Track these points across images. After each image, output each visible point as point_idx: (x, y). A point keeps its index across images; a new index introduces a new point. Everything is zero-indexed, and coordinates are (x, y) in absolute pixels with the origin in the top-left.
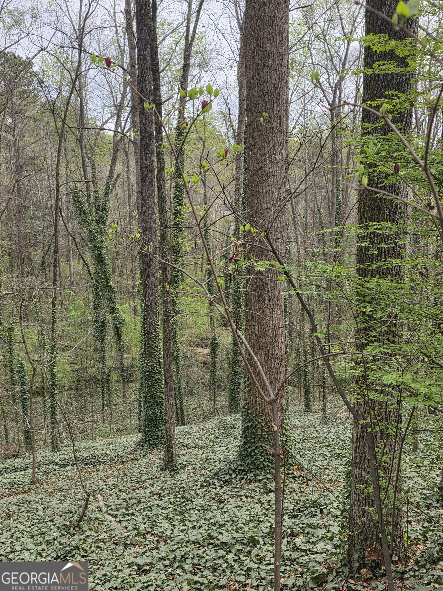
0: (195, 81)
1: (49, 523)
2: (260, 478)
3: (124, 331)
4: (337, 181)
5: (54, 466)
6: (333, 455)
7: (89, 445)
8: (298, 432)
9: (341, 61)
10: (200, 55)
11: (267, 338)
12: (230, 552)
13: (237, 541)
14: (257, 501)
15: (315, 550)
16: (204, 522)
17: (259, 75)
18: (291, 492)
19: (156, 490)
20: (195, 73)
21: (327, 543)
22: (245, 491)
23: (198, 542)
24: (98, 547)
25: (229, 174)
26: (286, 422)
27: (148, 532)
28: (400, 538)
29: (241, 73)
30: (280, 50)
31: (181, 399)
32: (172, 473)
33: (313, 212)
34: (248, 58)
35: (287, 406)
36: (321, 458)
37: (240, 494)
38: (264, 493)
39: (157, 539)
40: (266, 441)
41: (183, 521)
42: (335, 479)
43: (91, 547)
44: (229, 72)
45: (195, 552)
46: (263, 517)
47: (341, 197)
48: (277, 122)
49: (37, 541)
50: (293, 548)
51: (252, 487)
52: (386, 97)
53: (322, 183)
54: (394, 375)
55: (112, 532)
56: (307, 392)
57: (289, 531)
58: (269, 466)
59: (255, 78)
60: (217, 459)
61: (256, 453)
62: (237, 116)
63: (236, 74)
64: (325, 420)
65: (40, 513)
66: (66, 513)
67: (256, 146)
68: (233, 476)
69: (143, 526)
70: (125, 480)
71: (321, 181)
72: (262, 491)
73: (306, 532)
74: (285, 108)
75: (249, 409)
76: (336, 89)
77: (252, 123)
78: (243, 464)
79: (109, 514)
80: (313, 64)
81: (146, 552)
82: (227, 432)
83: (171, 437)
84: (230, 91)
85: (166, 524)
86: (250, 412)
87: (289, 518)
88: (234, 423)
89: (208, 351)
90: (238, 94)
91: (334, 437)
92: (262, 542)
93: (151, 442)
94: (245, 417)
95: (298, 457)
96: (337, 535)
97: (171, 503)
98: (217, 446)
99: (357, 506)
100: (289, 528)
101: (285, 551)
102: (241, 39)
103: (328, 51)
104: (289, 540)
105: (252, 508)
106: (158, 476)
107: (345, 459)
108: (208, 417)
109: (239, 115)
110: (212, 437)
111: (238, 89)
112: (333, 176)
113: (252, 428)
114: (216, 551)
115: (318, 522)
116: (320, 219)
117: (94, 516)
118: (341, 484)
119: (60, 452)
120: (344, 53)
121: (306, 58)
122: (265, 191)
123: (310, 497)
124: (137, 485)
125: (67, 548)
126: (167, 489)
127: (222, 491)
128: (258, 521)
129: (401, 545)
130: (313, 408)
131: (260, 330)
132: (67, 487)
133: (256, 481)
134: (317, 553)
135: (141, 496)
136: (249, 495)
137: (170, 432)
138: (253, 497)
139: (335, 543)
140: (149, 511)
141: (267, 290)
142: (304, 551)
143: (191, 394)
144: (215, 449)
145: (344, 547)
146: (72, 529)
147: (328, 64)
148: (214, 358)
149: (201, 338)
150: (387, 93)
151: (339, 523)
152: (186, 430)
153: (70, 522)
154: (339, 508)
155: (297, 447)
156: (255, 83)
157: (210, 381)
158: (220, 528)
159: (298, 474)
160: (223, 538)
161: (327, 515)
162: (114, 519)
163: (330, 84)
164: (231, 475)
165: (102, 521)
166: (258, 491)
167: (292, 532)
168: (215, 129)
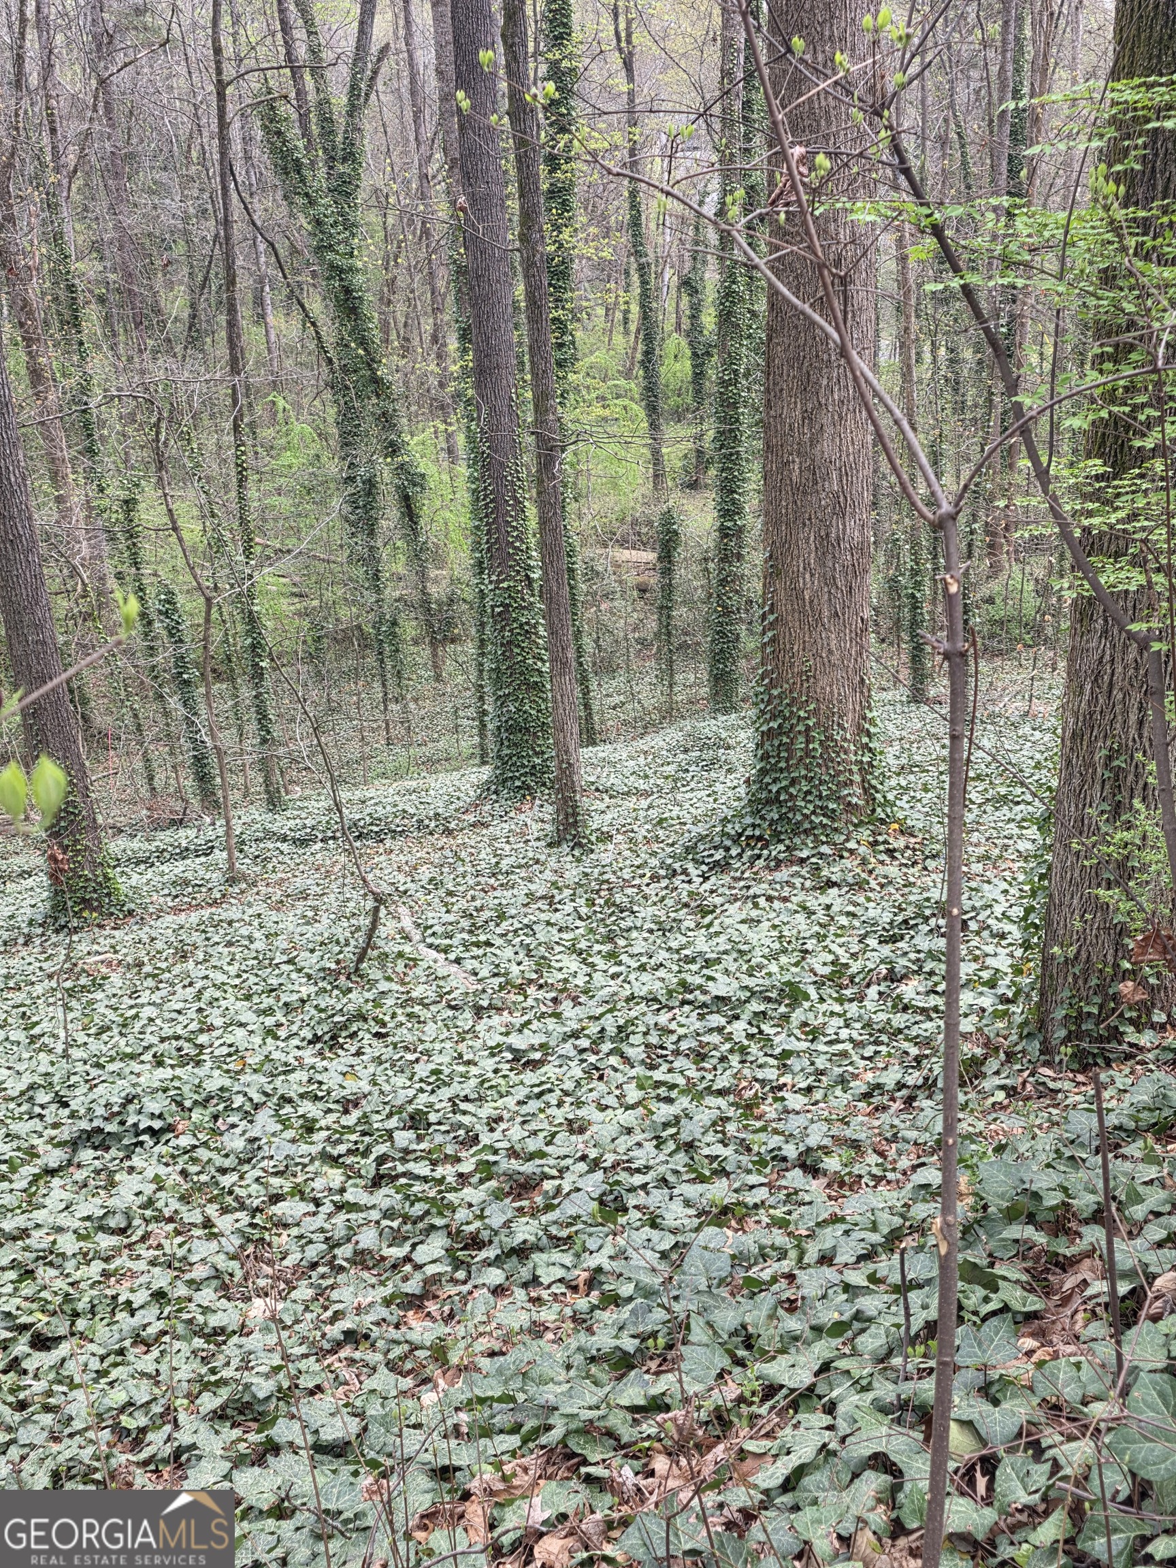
1: (285, 968)
2: (804, 854)
3: (427, 507)
4: (1017, 39)
5: (279, 844)
6: (988, 800)
7: (358, 794)
8: (893, 750)
11: (823, 495)
12: (737, 1017)
13: (753, 993)
14: (796, 908)
16: (667, 955)
18: (882, 886)
19: (540, 888)
21: (981, 993)
22: (765, 886)
23: (655, 1000)
24: (410, 1015)
26: (869, 715)
27: (531, 981)
31: (584, 680)
32: (577, 853)
33: (944, 142)
37: (751, 892)
38: (814, 888)
39: (553, 994)
40: (819, 765)
41: (612, 956)
42: (995, 852)
43: (394, 1016)
45: (651, 1019)
46: (814, 941)
49: (262, 1006)
50: (894, 1006)
51: (783, 874)
55: (441, 983)
57: (883, 970)
58: (824, 826)
60: (688, 819)
65: (259, 945)
66: (322, 944)
68: (734, 852)
69: (515, 970)
70: (461, 869)
72: (808, 884)
73: (926, 969)
75: (772, 685)
78: (758, 822)
79: (430, 946)
81: (529, 1022)
82: (708, 755)
83: (570, 765)
85: (572, 964)
86: (775, 692)
87: (880, 942)
88: (724, 735)
89: (650, 556)
92: (814, 995)
93: (518, 783)
94: (762, 706)
96: (1005, 974)
97: (580, 918)
98: (684, 789)
99: (1068, 897)
100: (882, 962)
101: (875, 1013)
104: (882, 989)
105: (784, 924)
106: (543, 858)
107: (1022, 806)
108: (655, 726)
110: (671, 769)
112: (1005, 25)
113: (780, 734)
114: (701, 1017)
116: (964, 163)
117: (392, 948)
118: (1011, 864)
119: (288, 813)
123: (933, 894)
124: (492, 881)
125: (337, 1019)
126: (567, 887)
127: (707, 886)
128: (802, 951)
130: (932, 692)
131: (806, 474)
132: (318, 890)
133: (792, 863)
135: (504, 902)
136: (776, 894)
137: (566, 752)
138: (785, 900)
139: (1000, 991)
140: (526, 935)
142: (923, 1011)
143: (607, 668)
144: (679, 797)
145: (1028, 996)
146: (343, 978)
148: (667, 572)
149: (629, 521)
151: (1011, 948)
152: (601, 755)
153: (338, 962)
157: (657, 635)
158: (706, 968)
159: (900, 843)
160: (718, 989)
161: (978, 933)
162: (443, 955)
164: (727, 849)
165: (414, 960)
166: (798, 885)
167: (891, 971)
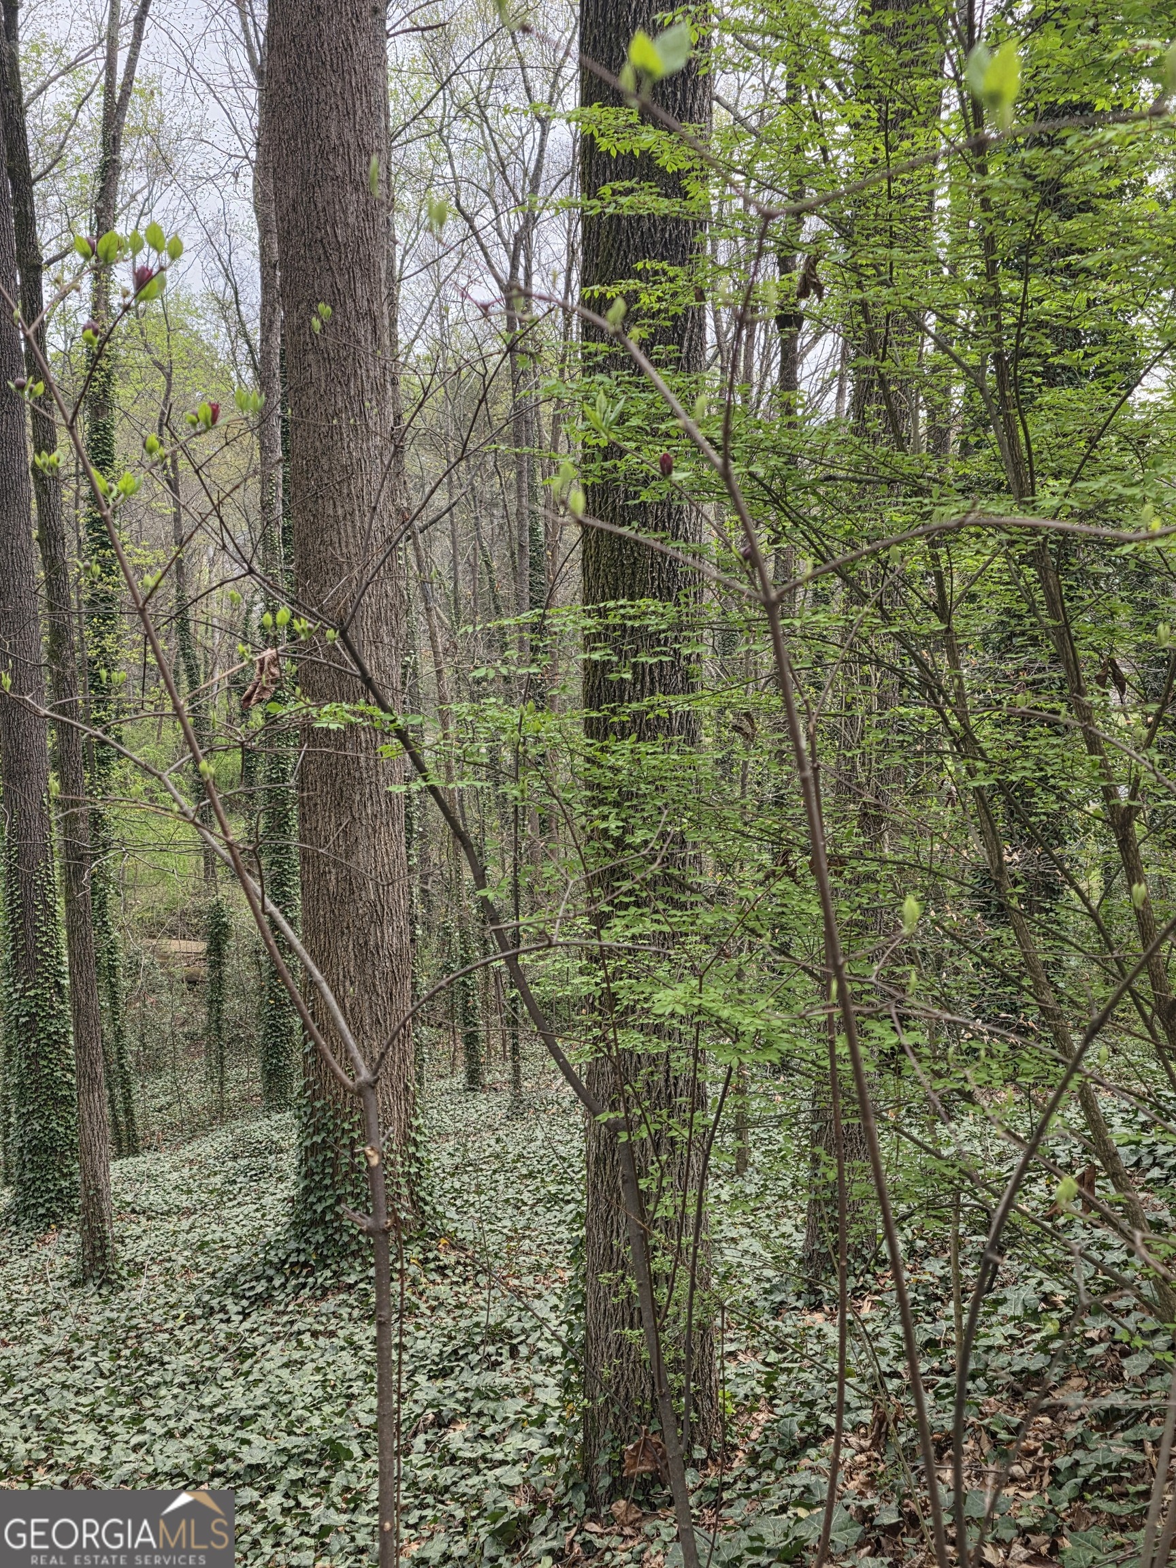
0: (136, 208)
2: (351, 1280)
4: (530, 487)
6: (540, 1201)
8: (449, 1146)
9: (526, 174)
10: (147, 140)
11: (360, 904)
12: (272, 1489)
13: (291, 1457)
14: (342, 1343)
15: (499, 1456)
16: (198, 1416)
17: (311, 200)
18: (433, 1309)
19: (57, 1341)
20: (137, 187)
21: (530, 1434)
22: (310, 1320)
23: (181, 1475)
25: (242, 462)
26: (415, 1123)
27: (39, 1462)
28: (711, 1399)
29: (264, 194)
30: (366, 138)
31: (126, 1083)
32: (104, 1291)
33: (473, 567)
34: (281, 156)
35: (419, 1080)
36: (510, 1211)
37: (295, 1328)
38: (362, 1318)
39: (64, 1478)
41: (137, 1420)
42: (546, 1261)
44: (230, 189)
46: (360, 1383)
47: (541, 529)
48: (363, 330)
50: (440, 1459)
51: (328, 1306)
52: (638, 275)
53: (492, 493)
54: (680, 990)
56: (471, 1040)
57: (430, 1414)
59: (300, 209)
60: (231, 1241)
61: (337, 1214)
62: (257, 308)
63: (250, 195)
64: (518, 1109)
67: (311, 392)
68: (277, 1283)
69: (21, 1448)
71: (490, 488)
72: (356, 1313)
73: (475, 1410)
74: (385, 291)
75: (314, 1097)
76: (516, 250)
77: (299, 328)
78: (303, 1246)
80: (456, 180)
82: (257, 1163)
83: (98, 1191)
84: (237, 239)
85: (88, 1435)
86: (318, 1104)
87: (430, 1378)
88: (276, 1137)
89: (200, 946)
90: (257, 248)
91: (542, 1152)
92: (357, 1452)
93: (41, 1211)
94: (305, 1120)
95: (451, 1213)
96: (555, 1409)
97: (102, 1375)
98: (230, 1204)
99: (603, 1330)
100: (430, 1405)
101: (421, 1468)
102: (260, 100)
103: (492, 147)
104: (429, 1437)
105: (329, 1364)
106: (63, 1302)
107: (572, 1206)
108: (204, 1128)
109: (263, 306)
110: (218, 1180)
111: (256, 235)
112: (520, 473)
113: (324, 1149)
114: (233, 1492)
115: (505, 1380)
116: (492, 587)
118: (561, 1273)
120: (534, 157)
121: (436, 162)
122: (340, 512)
123: (482, 1317)
124: (3, 1334)
126: (89, 1338)
127: (247, 1325)
128: (347, 1396)
129: (714, 1418)
130: (488, 1079)
131: (343, 885)
133: (339, 1290)
134: (503, 1463)
135: (14, 1362)
136: (322, 1328)
137: (94, 1177)
138: (332, 1334)
139: (548, 1430)
140: (38, 1403)
141: (357, 775)
142: (471, 1462)
143: (152, 1066)
144: (225, 1213)
145: (571, 1441)
147: (493, 182)
148: (217, 965)
149: (178, 911)
150: (640, 265)
151: (559, 1376)
152: (143, 1167)
154: (559, 1339)
155: (447, 1186)
156: (302, 222)
157: (207, 1029)
158: (241, 1428)
159: (450, 1259)
160: (251, 1456)
161: (528, 1359)
163: (500, 235)
164: (270, 1279)
166: (346, 1316)
167: (438, 1415)
168: (199, 340)
